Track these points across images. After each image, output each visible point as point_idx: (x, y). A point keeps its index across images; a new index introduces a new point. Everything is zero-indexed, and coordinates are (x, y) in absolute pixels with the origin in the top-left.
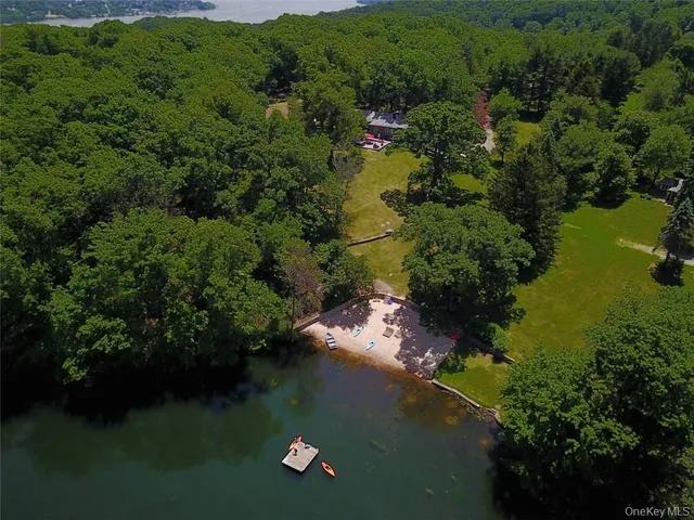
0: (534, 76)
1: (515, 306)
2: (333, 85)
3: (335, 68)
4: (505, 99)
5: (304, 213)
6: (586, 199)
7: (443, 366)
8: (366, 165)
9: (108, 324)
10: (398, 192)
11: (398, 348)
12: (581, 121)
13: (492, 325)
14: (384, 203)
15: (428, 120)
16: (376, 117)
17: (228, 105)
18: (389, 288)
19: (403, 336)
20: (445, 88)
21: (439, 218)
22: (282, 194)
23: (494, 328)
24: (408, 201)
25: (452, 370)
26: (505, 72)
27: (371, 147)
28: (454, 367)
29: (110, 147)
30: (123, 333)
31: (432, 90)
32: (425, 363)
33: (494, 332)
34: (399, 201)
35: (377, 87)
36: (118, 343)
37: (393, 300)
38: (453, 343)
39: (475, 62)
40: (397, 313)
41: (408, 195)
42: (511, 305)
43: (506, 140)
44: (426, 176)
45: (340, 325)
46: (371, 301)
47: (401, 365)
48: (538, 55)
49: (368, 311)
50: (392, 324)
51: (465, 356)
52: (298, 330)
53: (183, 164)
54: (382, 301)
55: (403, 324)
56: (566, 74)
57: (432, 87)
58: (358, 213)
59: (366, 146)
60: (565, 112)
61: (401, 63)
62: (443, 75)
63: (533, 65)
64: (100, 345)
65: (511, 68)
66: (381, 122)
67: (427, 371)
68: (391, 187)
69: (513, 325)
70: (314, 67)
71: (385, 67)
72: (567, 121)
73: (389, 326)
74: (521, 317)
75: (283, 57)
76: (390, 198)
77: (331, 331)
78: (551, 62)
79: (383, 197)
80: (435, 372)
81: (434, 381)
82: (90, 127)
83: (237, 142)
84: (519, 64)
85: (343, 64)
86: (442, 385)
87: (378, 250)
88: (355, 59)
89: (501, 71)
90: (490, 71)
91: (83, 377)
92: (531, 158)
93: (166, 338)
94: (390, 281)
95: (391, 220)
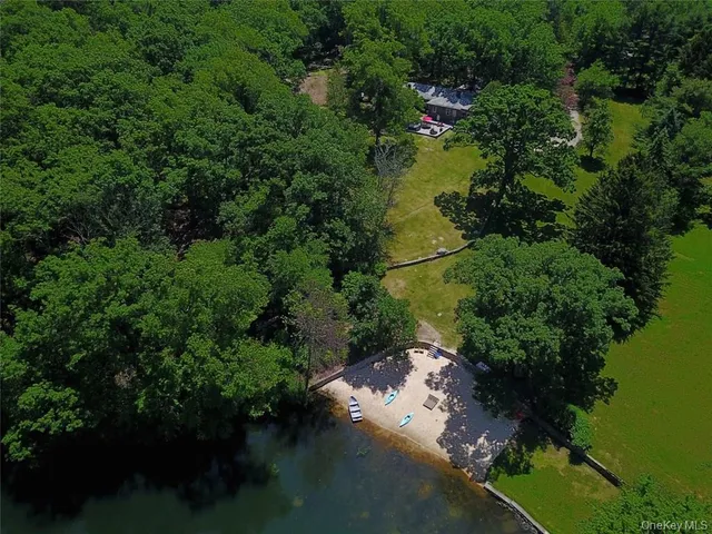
0: (636, 44)
1: (603, 374)
2: (382, 56)
3: (388, 33)
4: (598, 75)
5: (331, 232)
6: (701, 216)
7: (500, 461)
8: (418, 157)
9: (56, 396)
10: (456, 195)
11: (442, 428)
12: (703, 113)
13: (572, 407)
14: (438, 210)
15: (501, 111)
16: (436, 94)
17: (244, 85)
18: (436, 335)
19: (451, 409)
20: (524, 59)
21: (508, 262)
22: (304, 209)
23: (573, 414)
24: (469, 209)
25: (513, 470)
26: (600, 39)
27: (427, 132)
28: (516, 465)
29: (91, 139)
30: (73, 409)
31: (508, 63)
32: (477, 454)
33: (574, 419)
34: (458, 208)
35: (439, 55)
36: (65, 423)
37: (440, 352)
38: (515, 426)
39: (563, 25)
40: (445, 372)
41: (469, 201)
42: (598, 371)
43: (599, 131)
44: (493, 179)
45: (369, 385)
46: (411, 351)
47: (443, 454)
48: (643, 19)
49: (408, 367)
50: (437, 389)
51: (531, 449)
52: (314, 389)
53: (181, 165)
54: (426, 352)
55: (450, 390)
56: (679, 43)
57: (508, 58)
58: (404, 224)
59: (422, 131)
60: (681, 100)
61: (471, 26)
62: (524, 44)
63: (636, 30)
64: (43, 425)
65: (608, 34)
66: (441, 101)
67: (479, 468)
68: (449, 188)
69: (598, 403)
70: (362, 30)
71: (451, 31)
72: (685, 112)
73: (434, 393)
74: (611, 393)
75: (330, 14)
76: (445, 203)
77: (356, 393)
78: (660, 27)
79: (437, 202)
80: (489, 470)
81: (488, 485)
82: (67, 113)
83: (249, 139)
84: (620, 29)
85: (398, 28)
86: (497, 493)
87: (426, 277)
88: (413, 22)
89: (596, 38)
90: (580, 36)
91: (27, 457)
92: (639, 175)
93: (137, 406)
94: (438, 323)
95: (446, 236)
